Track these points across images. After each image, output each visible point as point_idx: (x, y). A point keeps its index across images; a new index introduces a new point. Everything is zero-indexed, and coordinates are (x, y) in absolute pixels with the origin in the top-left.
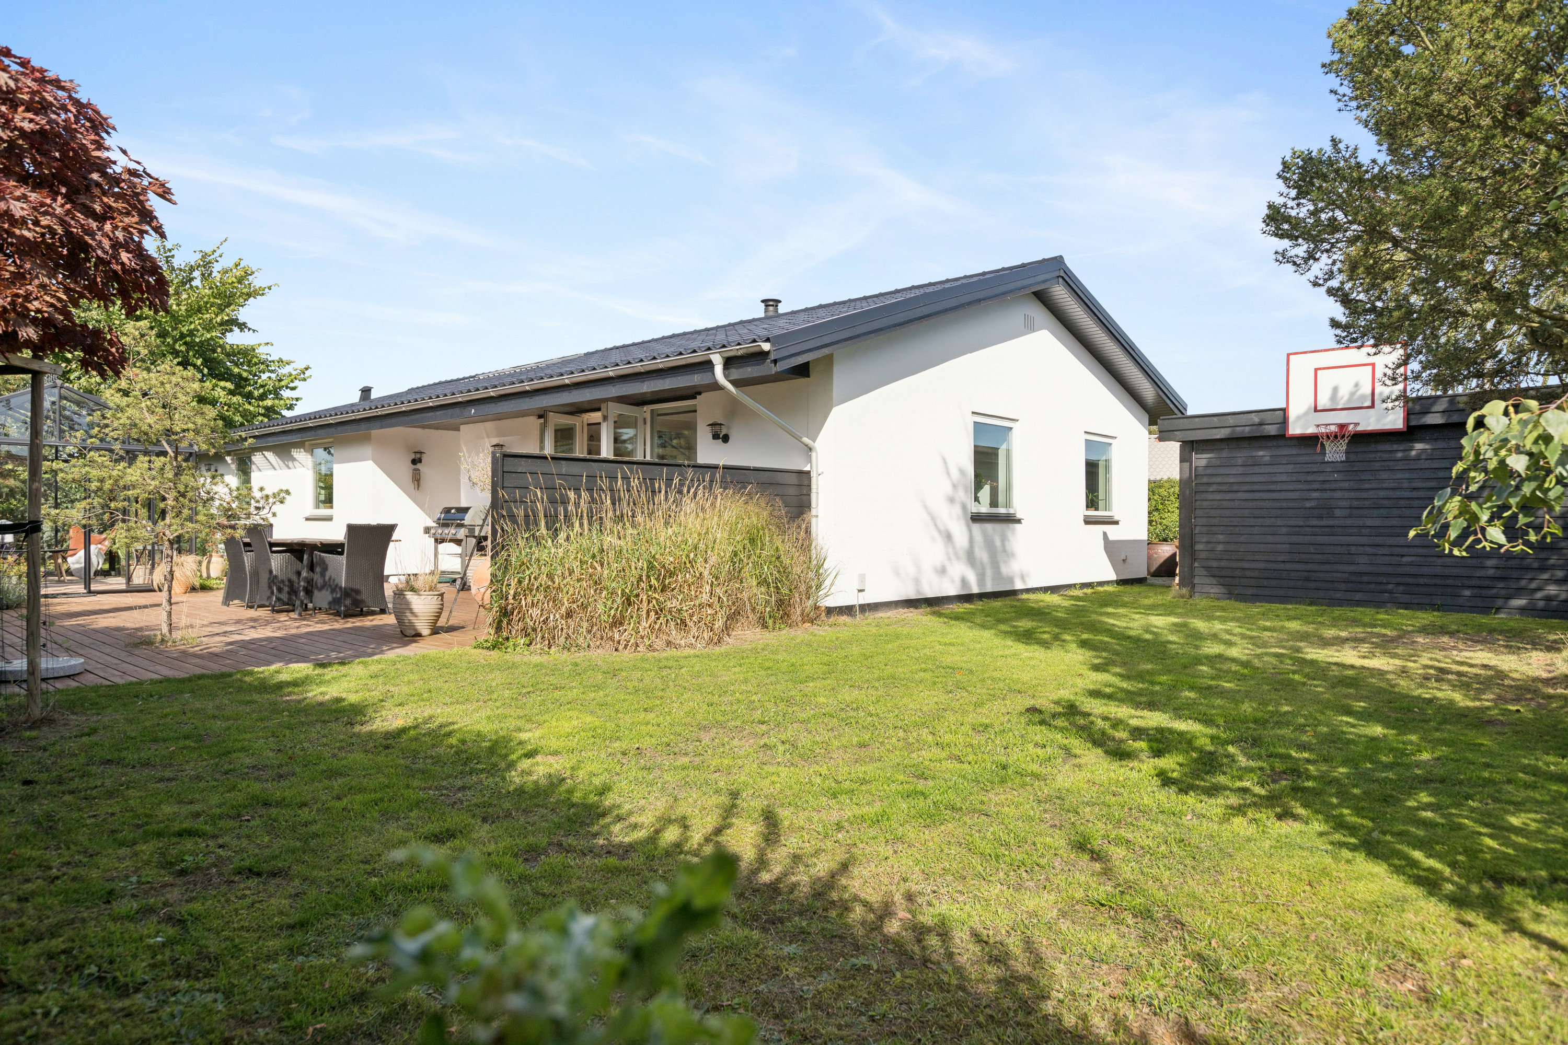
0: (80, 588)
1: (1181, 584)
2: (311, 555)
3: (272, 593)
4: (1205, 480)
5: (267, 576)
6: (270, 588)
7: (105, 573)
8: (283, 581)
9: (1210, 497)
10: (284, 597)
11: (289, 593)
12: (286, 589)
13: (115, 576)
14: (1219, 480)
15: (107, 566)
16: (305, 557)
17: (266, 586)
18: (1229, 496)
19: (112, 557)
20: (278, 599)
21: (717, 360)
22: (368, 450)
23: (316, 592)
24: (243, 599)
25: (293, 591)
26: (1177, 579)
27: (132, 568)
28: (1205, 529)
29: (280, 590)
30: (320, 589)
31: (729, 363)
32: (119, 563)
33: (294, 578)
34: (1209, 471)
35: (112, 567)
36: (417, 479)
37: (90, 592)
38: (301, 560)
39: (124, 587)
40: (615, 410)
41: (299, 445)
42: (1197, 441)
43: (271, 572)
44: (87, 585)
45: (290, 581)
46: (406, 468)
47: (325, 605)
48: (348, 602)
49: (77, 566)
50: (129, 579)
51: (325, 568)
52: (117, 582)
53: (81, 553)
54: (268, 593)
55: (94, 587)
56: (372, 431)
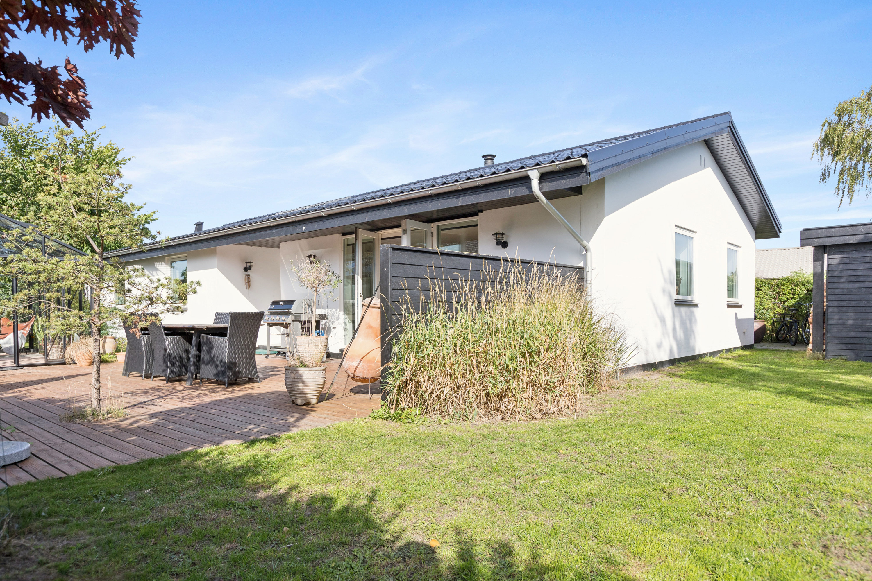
0: (10, 362)
1: (813, 350)
2: (199, 337)
3: (167, 367)
4: (837, 273)
5: (162, 353)
6: (165, 362)
7: (26, 350)
8: (175, 358)
9: (842, 286)
10: (177, 369)
11: (180, 367)
12: (178, 364)
13: (34, 352)
14: (849, 273)
15: (27, 345)
16: (194, 339)
17: (162, 361)
18: (857, 285)
19: (31, 338)
20: (172, 372)
21: (534, 175)
22: (214, 261)
23: (203, 366)
24: (140, 372)
25: (184, 366)
26: (810, 346)
27: (49, 347)
28: (836, 310)
29: (173, 364)
30: (207, 364)
31: (543, 177)
32: (37, 343)
33: (184, 355)
34: (841, 267)
35: (31, 346)
36: (248, 281)
37: (18, 365)
38: (190, 342)
39: (43, 361)
40: (411, 225)
41: (160, 259)
42: (830, 246)
43: (165, 350)
44: (16, 361)
45: (180, 357)
46: (241, 274)
47: (211, 376)
48: (230, 373)
49: (7, 346)
50: (47, 355)
51: (211, 348)
52: (36, 357)
53: (11, 336)
54: (164, 366)
55: (22, 362)
56: (217, 247)
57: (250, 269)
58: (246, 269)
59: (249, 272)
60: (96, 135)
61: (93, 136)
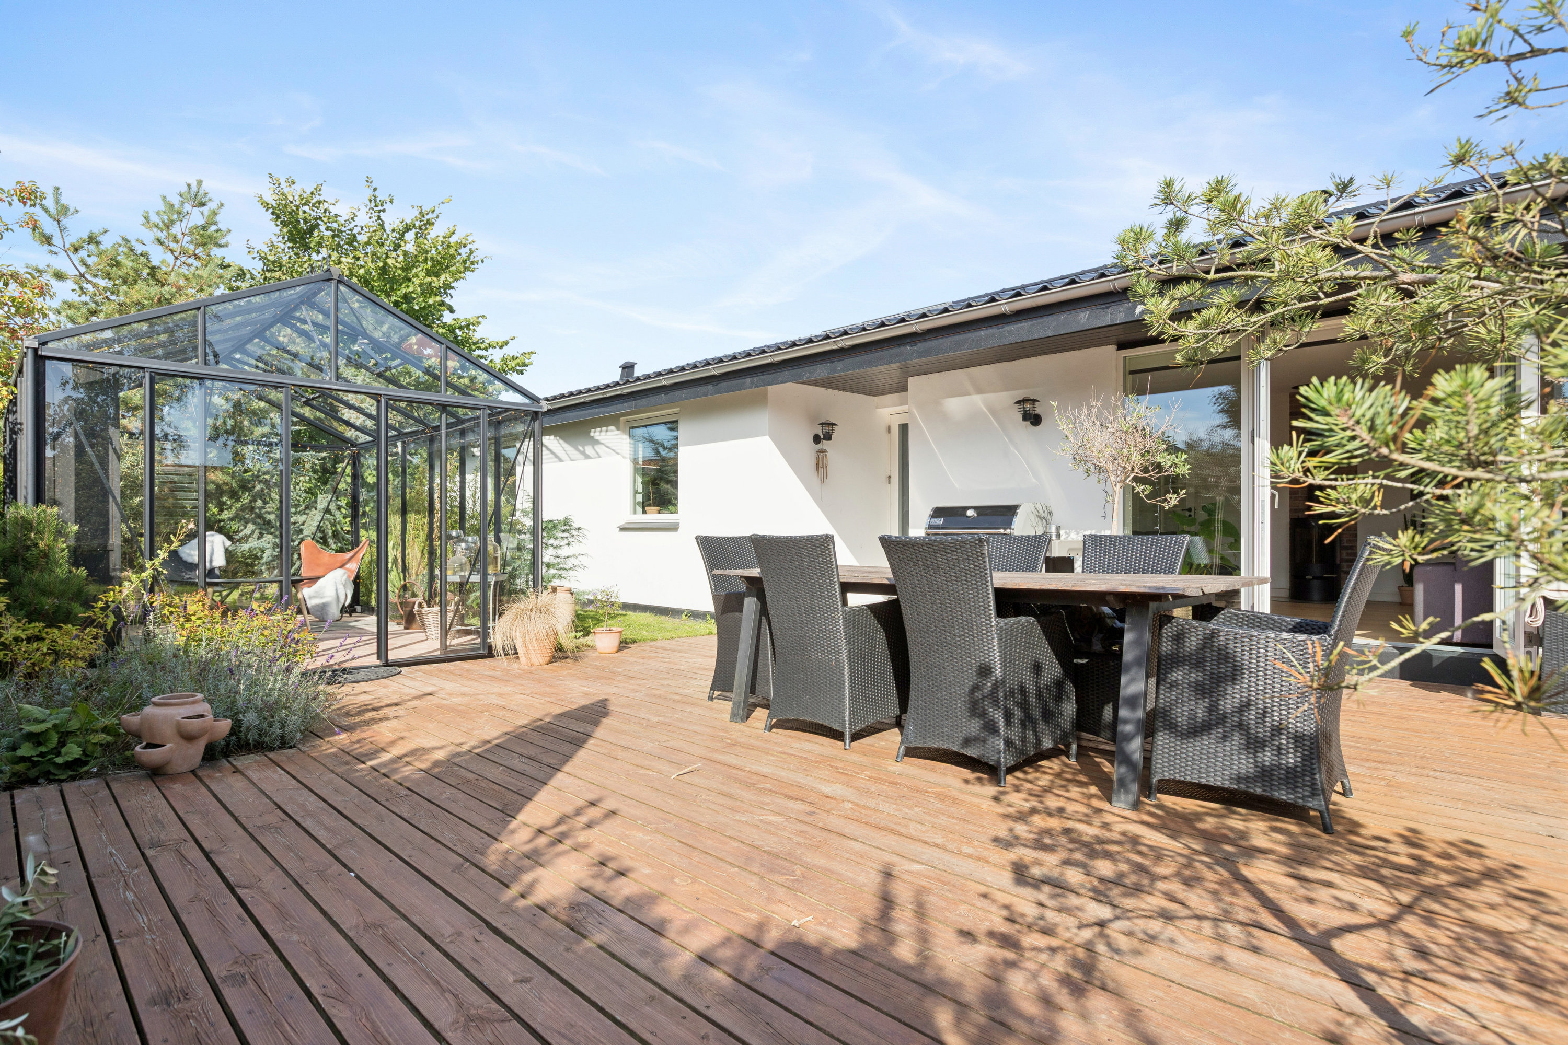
3: (991, 728)
5: (970, 676)
6: (980, 711)
7: (349, 610)
8: (1012, 693)
10: (1015, 735)
12: (1018, 714)
13: (363, 613)
20: (1007, 744)
22: (763, 418)
23: (1163, 738)
29: (1009, 718)
30: (1192, 732)
35: (356, 599)
36: (820, 465)
37: (387, 664)
39: (437, 651)
41: (612, 421)
43: (987, 668)
44: (383, 650)
45: (1022, 690)
46: (807, 449)
56: (769, 387)
57: (828, 437)
58: (817, 439)
59: (825, 444)
60: (435, 215)
61: (430, 216)
